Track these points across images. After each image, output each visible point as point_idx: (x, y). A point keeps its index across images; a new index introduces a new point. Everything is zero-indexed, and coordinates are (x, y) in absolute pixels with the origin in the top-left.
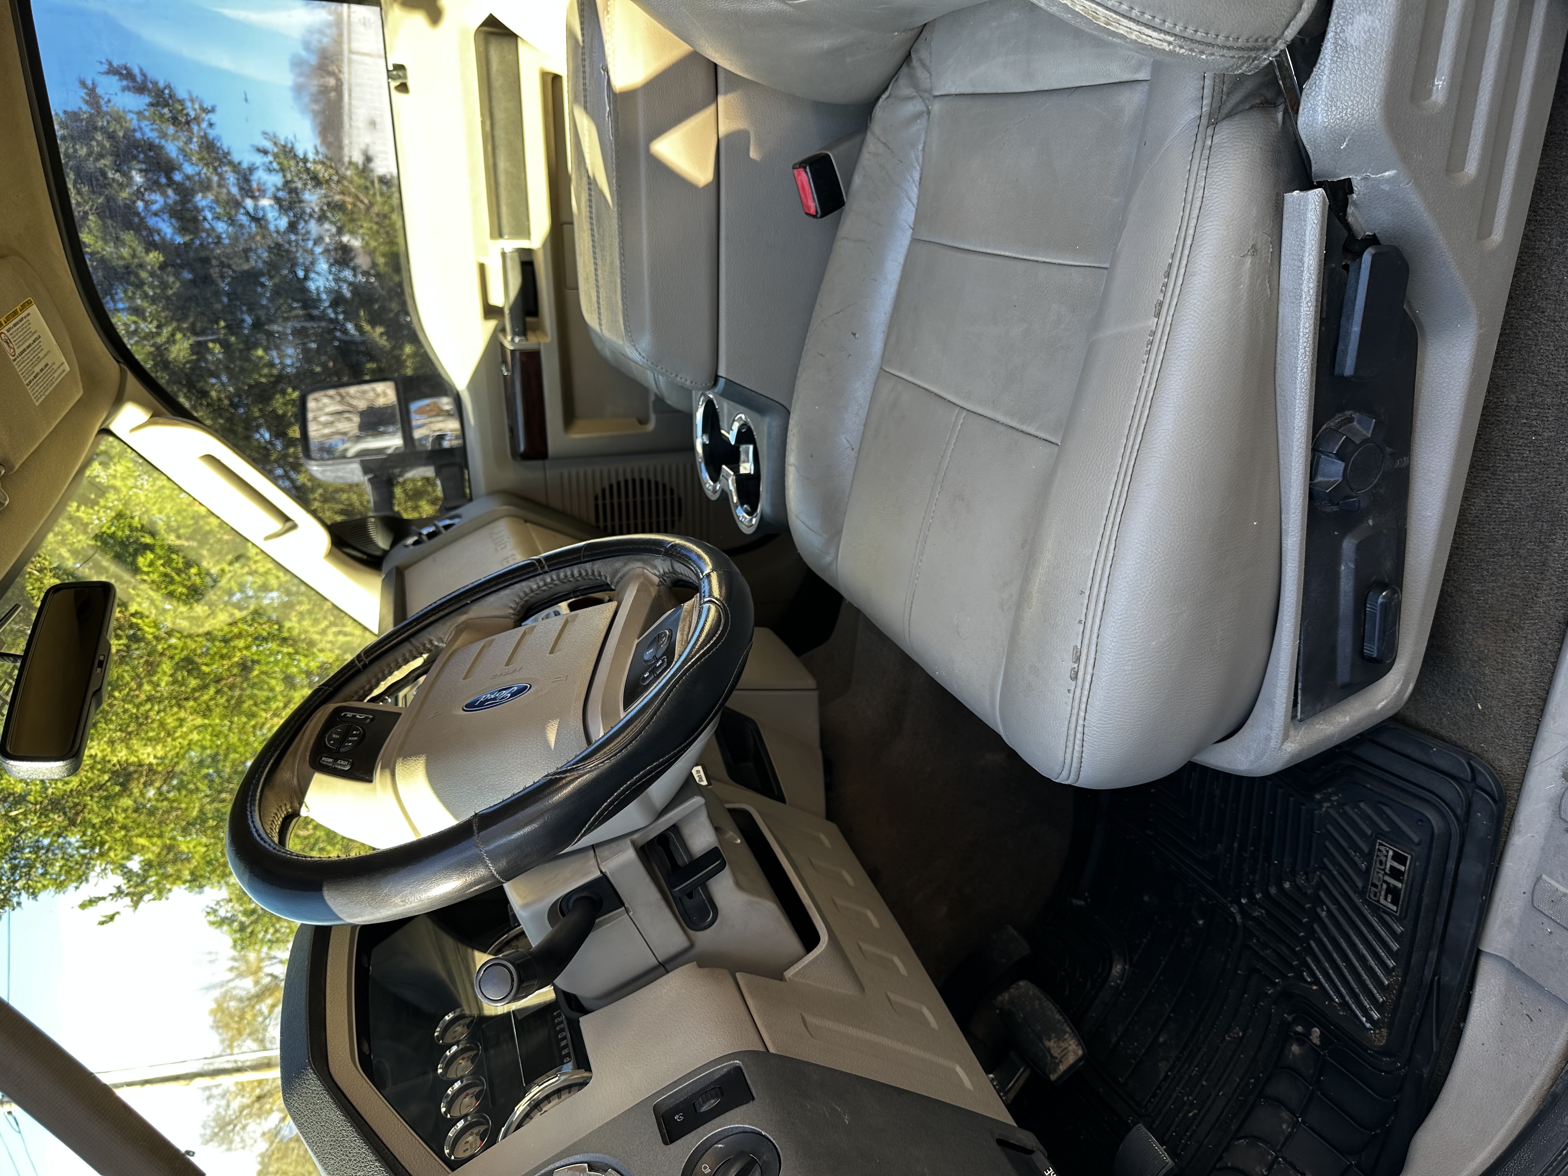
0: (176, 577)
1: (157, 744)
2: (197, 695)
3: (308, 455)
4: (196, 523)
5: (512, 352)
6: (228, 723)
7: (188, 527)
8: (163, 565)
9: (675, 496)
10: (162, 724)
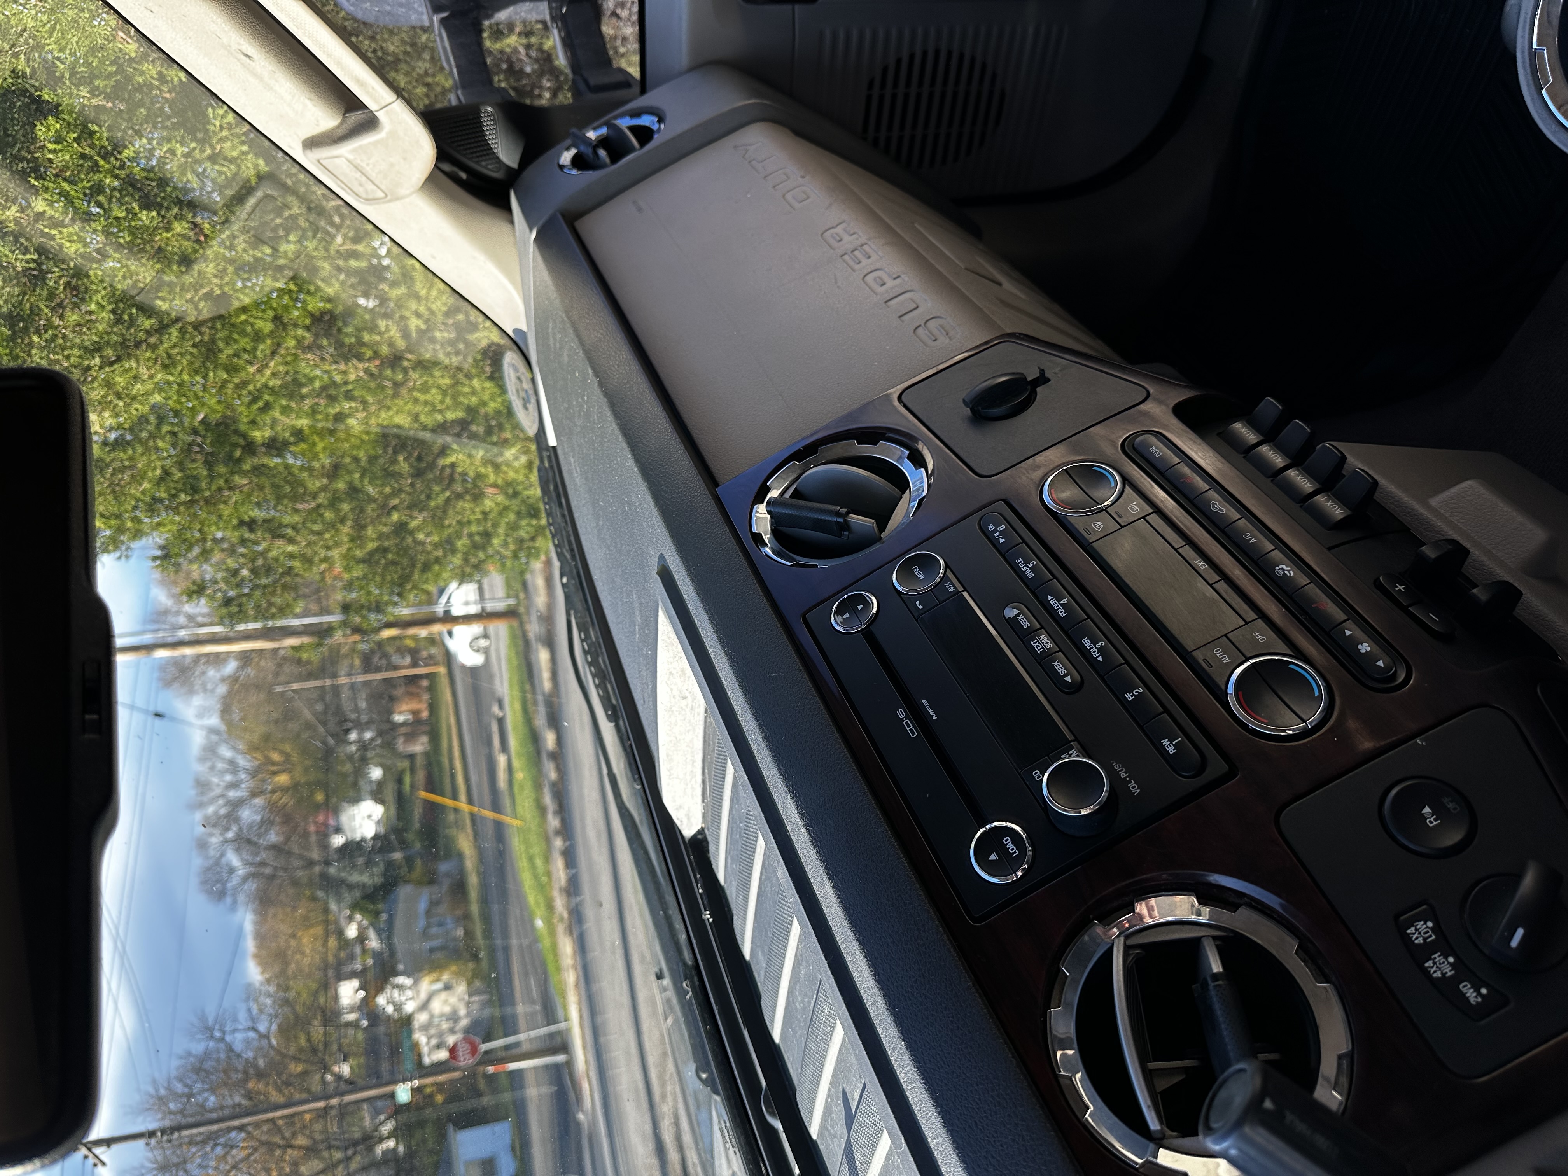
0: (101, 162)
1: (103, 410)
2: (152, 340)
4: (120, 70)
6: (201, 381)
7: (109, 76)
8: (77, 140)
10: (108, 384)
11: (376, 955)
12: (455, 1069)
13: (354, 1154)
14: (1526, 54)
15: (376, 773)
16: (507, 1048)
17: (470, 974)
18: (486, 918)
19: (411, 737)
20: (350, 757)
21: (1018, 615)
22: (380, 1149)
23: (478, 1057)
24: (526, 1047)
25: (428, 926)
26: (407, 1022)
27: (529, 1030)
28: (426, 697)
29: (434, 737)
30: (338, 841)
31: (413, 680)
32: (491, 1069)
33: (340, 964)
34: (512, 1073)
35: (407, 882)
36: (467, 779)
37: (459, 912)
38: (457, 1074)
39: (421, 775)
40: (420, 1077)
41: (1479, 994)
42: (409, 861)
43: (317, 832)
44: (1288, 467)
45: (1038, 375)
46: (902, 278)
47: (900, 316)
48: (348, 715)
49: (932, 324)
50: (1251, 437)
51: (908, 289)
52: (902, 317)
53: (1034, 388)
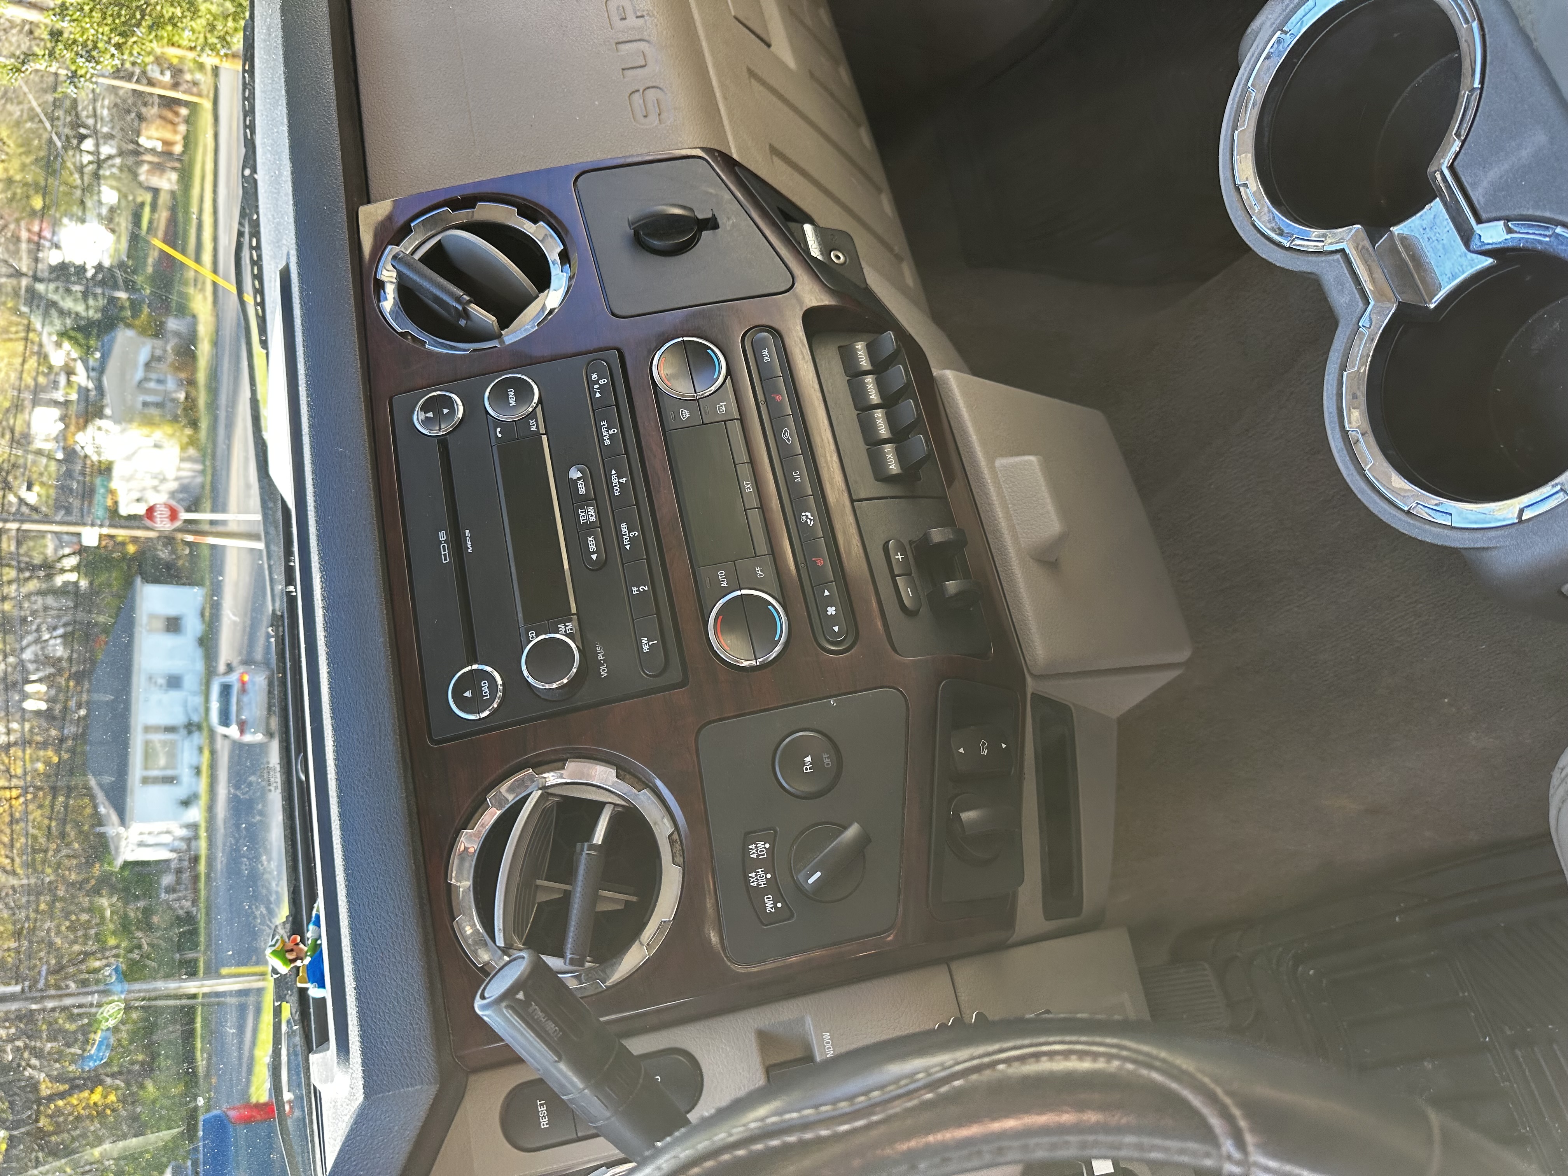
11: (84, 392)
12: (147, 528)
13: (30, 578)
15: (109, 196)
16: (212, 523)
17: (185, 440)
18: (213, 390)
19: (158, 168)
20: (81, 169)
21: (579, 479)
22: (59, 580)
23: (178, 524)
24: (232, 527)
25: (146, 379)
26: (105, 470)
27: (239, 513)
28: (182, 128)
29: (185, 177)
30: (53, 258)
31: (170, 103)
32: (190, 538)
33: (37, 390)
34: (213, 547)
35: (128, 326)
36: (215, 239)
37: (183, 375)
38: (152, 534)
39: (163, 215)
40: (111, 526)
41: (775, 906)
42: (135, 306)
43: (29, 241)
44: (877, 407)
45: (710, 216)
46: (646, 21)
47: (623, 69)
48: (84, 119)
49: (651, 93)
50: (864, 363)
51: (647, 38)
52: (625, 72)
53: (700, 231)
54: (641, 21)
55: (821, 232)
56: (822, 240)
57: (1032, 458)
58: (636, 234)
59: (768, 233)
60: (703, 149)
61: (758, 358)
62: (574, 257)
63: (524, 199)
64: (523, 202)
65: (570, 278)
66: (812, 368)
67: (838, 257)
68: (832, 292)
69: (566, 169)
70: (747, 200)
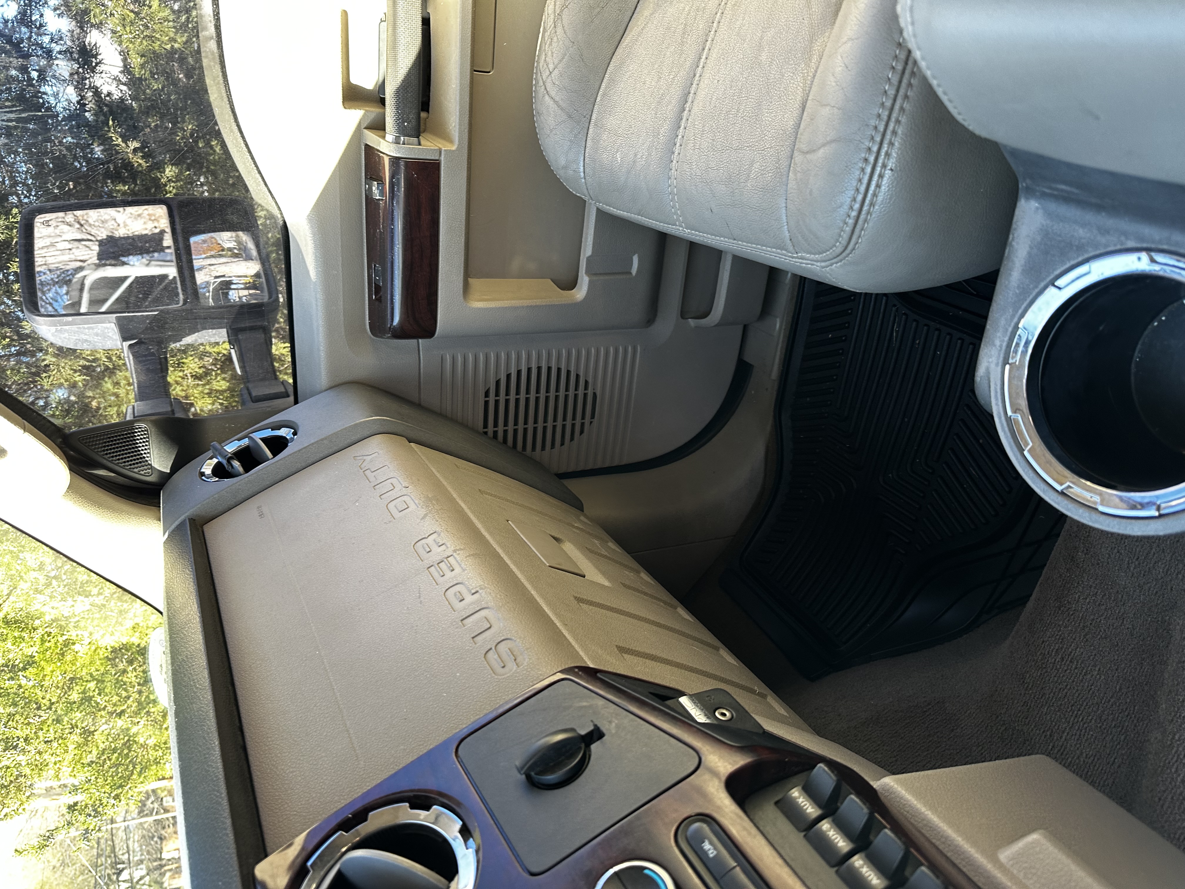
3: (32, 304)
5: (395, 161)
9: (590, 392)
14: (1003, 418)
44: (851, 854)
45: (591, 728)
46: (481, 594)
47: (473, 638)
48: (120, 857)
49: (502, 647)
50: (811, 810)
51: (485, 606)
52: (475, 639)
53: (588, 745)
54: (476, 596)
55: (698, 698)
56: (702, 705)
57: (1034, 837)
58: (529, 777)
59: (652, 719)
60: (561, 672)
61: (701, 855)
62: (474, 826)
63: (412, 791)
64: (411, 794)
65: (477, 852)
66: (763, 842)
67: (724, 715)
68: (742, 749)
69: (445, 744)
70: (619, 698)
